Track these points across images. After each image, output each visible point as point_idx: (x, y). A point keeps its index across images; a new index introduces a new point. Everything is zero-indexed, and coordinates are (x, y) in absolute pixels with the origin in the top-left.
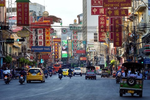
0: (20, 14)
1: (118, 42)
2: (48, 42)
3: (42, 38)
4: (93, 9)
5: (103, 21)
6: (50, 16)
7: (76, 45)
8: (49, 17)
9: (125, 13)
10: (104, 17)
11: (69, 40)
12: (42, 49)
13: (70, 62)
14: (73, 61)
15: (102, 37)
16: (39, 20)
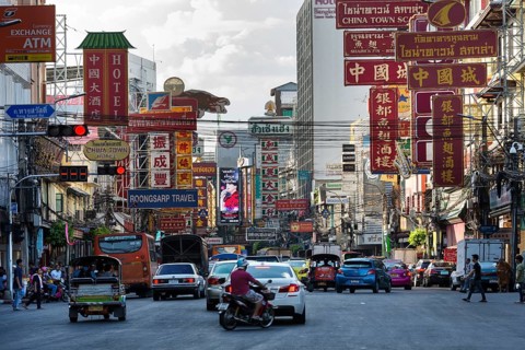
0: (94, 87)
1: (450, 172)
2: (184, 176)
3: (168, 162)
4: (349, 65)
5: (387, 104)
6: (188, 92)
7: (273, 185)
8: (184, 94)
9: (474, 77)
10: (389, 90)
11: (247, 167)
12: (165, 198)
13: (249, 238)
14: (261, 235)
15: (382, 156)
16: (154, 105)
